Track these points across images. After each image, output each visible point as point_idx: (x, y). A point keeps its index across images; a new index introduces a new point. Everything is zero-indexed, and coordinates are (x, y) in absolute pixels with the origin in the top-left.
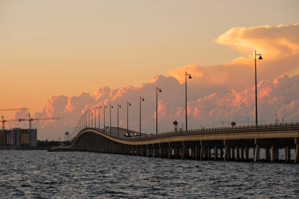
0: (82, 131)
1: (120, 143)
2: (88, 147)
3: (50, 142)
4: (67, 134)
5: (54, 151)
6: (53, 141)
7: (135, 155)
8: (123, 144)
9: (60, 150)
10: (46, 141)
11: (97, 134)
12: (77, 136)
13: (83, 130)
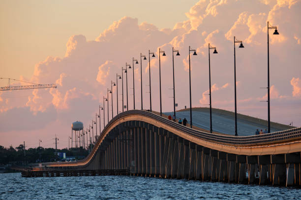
0: (115, 120)
1: (215, 152)
2: (133, 163)
3: (31, 150)
4: (78, 127)
5: (40, 174)
6: (40, 149)
7: (255, 182)
8: (223, 154)
9: (57, 172)
10: (21, 147)
11: (156, 128)
12: (102, 134)
13: (120, 116)
